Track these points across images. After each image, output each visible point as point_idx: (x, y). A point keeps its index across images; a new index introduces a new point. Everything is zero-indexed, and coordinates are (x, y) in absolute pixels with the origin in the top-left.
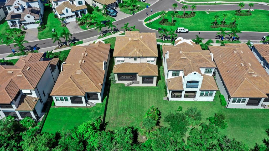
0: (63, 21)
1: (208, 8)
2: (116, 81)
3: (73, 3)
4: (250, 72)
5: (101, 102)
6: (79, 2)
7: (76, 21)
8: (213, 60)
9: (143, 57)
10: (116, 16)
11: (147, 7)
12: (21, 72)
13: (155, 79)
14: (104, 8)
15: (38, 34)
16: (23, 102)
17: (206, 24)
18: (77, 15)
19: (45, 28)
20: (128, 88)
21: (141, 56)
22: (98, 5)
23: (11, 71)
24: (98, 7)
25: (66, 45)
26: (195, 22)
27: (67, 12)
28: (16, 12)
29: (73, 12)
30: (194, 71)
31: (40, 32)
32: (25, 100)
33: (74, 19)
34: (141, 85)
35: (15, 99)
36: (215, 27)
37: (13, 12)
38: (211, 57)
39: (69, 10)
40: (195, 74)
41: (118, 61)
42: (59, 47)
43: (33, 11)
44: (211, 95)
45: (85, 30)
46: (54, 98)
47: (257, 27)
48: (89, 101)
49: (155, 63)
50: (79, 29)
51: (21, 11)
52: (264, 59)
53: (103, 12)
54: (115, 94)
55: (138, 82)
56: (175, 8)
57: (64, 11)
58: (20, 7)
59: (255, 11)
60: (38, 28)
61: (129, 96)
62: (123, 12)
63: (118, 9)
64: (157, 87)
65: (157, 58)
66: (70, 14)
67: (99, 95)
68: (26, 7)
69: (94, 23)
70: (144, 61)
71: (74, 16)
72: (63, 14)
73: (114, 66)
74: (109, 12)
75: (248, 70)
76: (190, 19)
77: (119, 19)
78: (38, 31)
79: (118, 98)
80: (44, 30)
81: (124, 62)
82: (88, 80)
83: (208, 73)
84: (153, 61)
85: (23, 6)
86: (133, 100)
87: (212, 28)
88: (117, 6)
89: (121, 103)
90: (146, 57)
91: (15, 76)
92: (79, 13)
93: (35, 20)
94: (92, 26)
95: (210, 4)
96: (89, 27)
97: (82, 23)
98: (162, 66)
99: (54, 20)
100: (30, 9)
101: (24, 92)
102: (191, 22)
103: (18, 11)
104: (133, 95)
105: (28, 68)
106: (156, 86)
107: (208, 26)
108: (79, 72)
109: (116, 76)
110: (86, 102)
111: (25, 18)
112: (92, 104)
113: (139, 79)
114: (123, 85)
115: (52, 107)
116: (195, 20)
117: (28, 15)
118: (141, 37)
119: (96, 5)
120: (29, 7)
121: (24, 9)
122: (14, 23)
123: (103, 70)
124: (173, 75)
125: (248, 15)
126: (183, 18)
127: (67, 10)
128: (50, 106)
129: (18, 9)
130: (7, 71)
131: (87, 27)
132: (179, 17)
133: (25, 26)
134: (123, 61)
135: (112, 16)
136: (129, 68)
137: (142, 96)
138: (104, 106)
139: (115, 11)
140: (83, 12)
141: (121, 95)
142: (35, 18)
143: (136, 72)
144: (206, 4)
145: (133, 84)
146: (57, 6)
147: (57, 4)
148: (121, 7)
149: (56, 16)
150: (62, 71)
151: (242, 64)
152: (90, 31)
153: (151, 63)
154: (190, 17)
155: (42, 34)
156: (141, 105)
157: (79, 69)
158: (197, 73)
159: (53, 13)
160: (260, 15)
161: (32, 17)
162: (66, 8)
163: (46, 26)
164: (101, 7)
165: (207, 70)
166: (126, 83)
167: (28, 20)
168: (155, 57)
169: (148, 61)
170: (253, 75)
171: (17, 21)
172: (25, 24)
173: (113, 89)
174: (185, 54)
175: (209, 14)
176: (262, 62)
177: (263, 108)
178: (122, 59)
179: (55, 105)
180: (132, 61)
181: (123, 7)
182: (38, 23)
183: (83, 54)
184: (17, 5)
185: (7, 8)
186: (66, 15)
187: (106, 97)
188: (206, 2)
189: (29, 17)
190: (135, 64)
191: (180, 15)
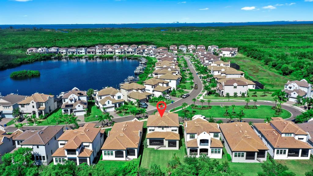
0: (104, 110)
1: (222, 104)
2: (148, 146)
3: (113, 97)
4: (245, 136)
5: (137, 158)
6: (118, 97)
7: (114, 111)
8: (219, 128)
9: (168, 127)
10: (146, 108)
11: (172, 102)
12: (83, 132)
13: (178, 142)
14: (137, 102)
15: (85, 119)
16: (83, 151)
17: (220, 114)
18: (116, 106)
19: (90, 115)
20: (157, 151)
21: (167, 125)
22: (131, 100)
23: (76, 131)
24: (132, 102)
25: (108, 125)
26: (212, 113)
27: (109, 103)
28: (70, 103)
29: (113, 104)
30: (204, 131)
31: (86, 118)
32: (84, 150)
33: (113, 109)
34: (167, 148)
35: (79, 148)
36: (227, 116)
37: (68, 102)
38: (217, 126)
39: (111, 102)
40: (205, 133)
41: (150, 130)
42: (102, 126)
43: (82, 103)
44: (219, 152)
45: (122, 116)
46: (103, 152)
47: (261, 116)
48: (128, 156)
49: (177, 132)
50: (117, 116)
51: (73, 102)
52: (260, 132)
53: (136, 105)
54: (148, 154)
55: (165, 147)
56: (194, 102)
57: (106, 103)
58: (74, 100)
59: (261, 107)
60: (85, 115)
61: (158, 155)
62: (153, 105)
63: (148, 104)
64: (180, 150)
65: (179, 127)
66: (111, 105)
67: (136, 150)
68: (77, 100)
69: (129, 112)
70: (169, 130)
71: (114, 107)
72: (105, 105)
73: (147, 134)
74: (142, 105)
75: (244, 135)
76: (207, 111)
77: (149, 110)
78: (85, 117)
79: (150, 156)
80: (90, 116)
81: (155, 131)
82: (128, 140)
83: (216, 137)
84: (176, 130)
85: (76, 98)
86: (161, 157)
87: (224, 116)
88: (147, 101)
89: (152, 158)
90: (171, 127)
91: (79, 134)
92: (118, 104)
93: (83, 108)
94: (127, 114)
95: (224, 101)
96: (125, 115)
97: (119, 112)
98: (183, 138)
99: (97, 111)
100: (80, 101)
101: (84, 144)
102: (208, 112)
103: (71, 102)
104: (161, 154)
105: (88, 130)
106: (178, 149)
107: (221, 115)
108: (122, 134)
109: (148, 140)
110: (126, 157)
111: (77, 107)
112: (129, 159)
113: (166, 143)
114: (153, 149)
115: (100, 161)
116: (211, 111)
117: (79, 104)
118: (167, 114)
119: (130, 101)
120: (79, 100)
121: (75, 101)
122: (66, 111)
123: (139, 136)
124: (191, 137)
125: (254, 108)
126: (201, 109)
127: (109, 102)
128: (99, 159)
129: (71, 100)
130: (73, 131)
131: (124, 114)
132: (198, 109)
133: (74, 113)
134: (153, 130)
135: (144, 108)
136: (158, 135)
137: (168, 155)
138: (139, 160)
139: (146, 104)
140: (120, 104)
141: (152, 154)
142: (84, 107)
143: (164, 137)
144: (221, 101)
145: (161, 148)
146: (101, 100)
147: (101, 98)
148: (150, 102)
149: (98, 108)
150: (108, 136)
151: (241, 131)
152: (126, 117)
153: (174, 132)
154: (207, 109)
155: (88, 119)
156: (167, 160)
157: (122, 133)
158: (206, 133)
159: (95, 106)
160: (264, 109)
161: (82, 106)
162: (108, 100)
163: (90, 114)
164: (134, 101)
165: (215, 134)
166: (155, 147)
167: (78, 109)
168: (177, 127)
169: (173, 130)
170: (248, 137)
171: (69, 110)
172: (75, 112)
173: (145, 151)
174: (199, 123)
175: (223, 108)
176: (260, 135)
177: (259, 162)
178: (153, 128)
179: (102, 159)
180: (160, 130)
181: (152, 102)
182: (85, 111)
183: (124, 125)
184: (72, 98)
185: (63, 100)
186: (108, 106)
187: (141, 155)
188: (221, 100)
189: (79, 106)
190: (162, 132)
191: (199, 108)
